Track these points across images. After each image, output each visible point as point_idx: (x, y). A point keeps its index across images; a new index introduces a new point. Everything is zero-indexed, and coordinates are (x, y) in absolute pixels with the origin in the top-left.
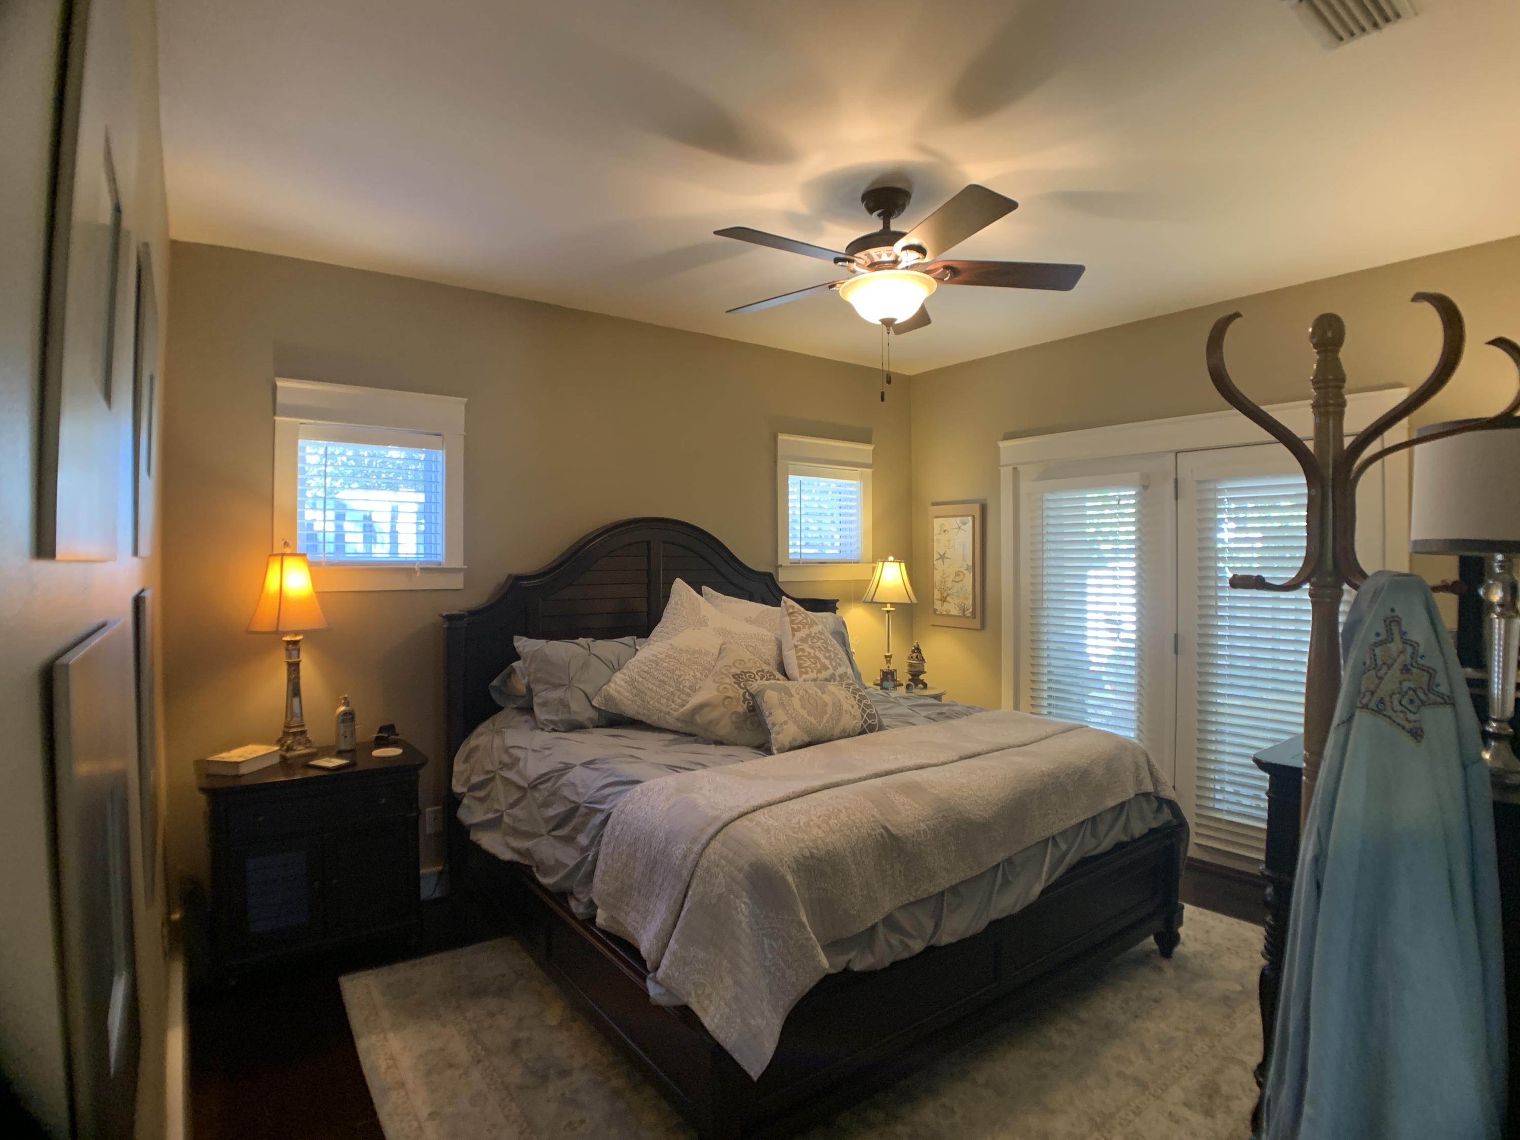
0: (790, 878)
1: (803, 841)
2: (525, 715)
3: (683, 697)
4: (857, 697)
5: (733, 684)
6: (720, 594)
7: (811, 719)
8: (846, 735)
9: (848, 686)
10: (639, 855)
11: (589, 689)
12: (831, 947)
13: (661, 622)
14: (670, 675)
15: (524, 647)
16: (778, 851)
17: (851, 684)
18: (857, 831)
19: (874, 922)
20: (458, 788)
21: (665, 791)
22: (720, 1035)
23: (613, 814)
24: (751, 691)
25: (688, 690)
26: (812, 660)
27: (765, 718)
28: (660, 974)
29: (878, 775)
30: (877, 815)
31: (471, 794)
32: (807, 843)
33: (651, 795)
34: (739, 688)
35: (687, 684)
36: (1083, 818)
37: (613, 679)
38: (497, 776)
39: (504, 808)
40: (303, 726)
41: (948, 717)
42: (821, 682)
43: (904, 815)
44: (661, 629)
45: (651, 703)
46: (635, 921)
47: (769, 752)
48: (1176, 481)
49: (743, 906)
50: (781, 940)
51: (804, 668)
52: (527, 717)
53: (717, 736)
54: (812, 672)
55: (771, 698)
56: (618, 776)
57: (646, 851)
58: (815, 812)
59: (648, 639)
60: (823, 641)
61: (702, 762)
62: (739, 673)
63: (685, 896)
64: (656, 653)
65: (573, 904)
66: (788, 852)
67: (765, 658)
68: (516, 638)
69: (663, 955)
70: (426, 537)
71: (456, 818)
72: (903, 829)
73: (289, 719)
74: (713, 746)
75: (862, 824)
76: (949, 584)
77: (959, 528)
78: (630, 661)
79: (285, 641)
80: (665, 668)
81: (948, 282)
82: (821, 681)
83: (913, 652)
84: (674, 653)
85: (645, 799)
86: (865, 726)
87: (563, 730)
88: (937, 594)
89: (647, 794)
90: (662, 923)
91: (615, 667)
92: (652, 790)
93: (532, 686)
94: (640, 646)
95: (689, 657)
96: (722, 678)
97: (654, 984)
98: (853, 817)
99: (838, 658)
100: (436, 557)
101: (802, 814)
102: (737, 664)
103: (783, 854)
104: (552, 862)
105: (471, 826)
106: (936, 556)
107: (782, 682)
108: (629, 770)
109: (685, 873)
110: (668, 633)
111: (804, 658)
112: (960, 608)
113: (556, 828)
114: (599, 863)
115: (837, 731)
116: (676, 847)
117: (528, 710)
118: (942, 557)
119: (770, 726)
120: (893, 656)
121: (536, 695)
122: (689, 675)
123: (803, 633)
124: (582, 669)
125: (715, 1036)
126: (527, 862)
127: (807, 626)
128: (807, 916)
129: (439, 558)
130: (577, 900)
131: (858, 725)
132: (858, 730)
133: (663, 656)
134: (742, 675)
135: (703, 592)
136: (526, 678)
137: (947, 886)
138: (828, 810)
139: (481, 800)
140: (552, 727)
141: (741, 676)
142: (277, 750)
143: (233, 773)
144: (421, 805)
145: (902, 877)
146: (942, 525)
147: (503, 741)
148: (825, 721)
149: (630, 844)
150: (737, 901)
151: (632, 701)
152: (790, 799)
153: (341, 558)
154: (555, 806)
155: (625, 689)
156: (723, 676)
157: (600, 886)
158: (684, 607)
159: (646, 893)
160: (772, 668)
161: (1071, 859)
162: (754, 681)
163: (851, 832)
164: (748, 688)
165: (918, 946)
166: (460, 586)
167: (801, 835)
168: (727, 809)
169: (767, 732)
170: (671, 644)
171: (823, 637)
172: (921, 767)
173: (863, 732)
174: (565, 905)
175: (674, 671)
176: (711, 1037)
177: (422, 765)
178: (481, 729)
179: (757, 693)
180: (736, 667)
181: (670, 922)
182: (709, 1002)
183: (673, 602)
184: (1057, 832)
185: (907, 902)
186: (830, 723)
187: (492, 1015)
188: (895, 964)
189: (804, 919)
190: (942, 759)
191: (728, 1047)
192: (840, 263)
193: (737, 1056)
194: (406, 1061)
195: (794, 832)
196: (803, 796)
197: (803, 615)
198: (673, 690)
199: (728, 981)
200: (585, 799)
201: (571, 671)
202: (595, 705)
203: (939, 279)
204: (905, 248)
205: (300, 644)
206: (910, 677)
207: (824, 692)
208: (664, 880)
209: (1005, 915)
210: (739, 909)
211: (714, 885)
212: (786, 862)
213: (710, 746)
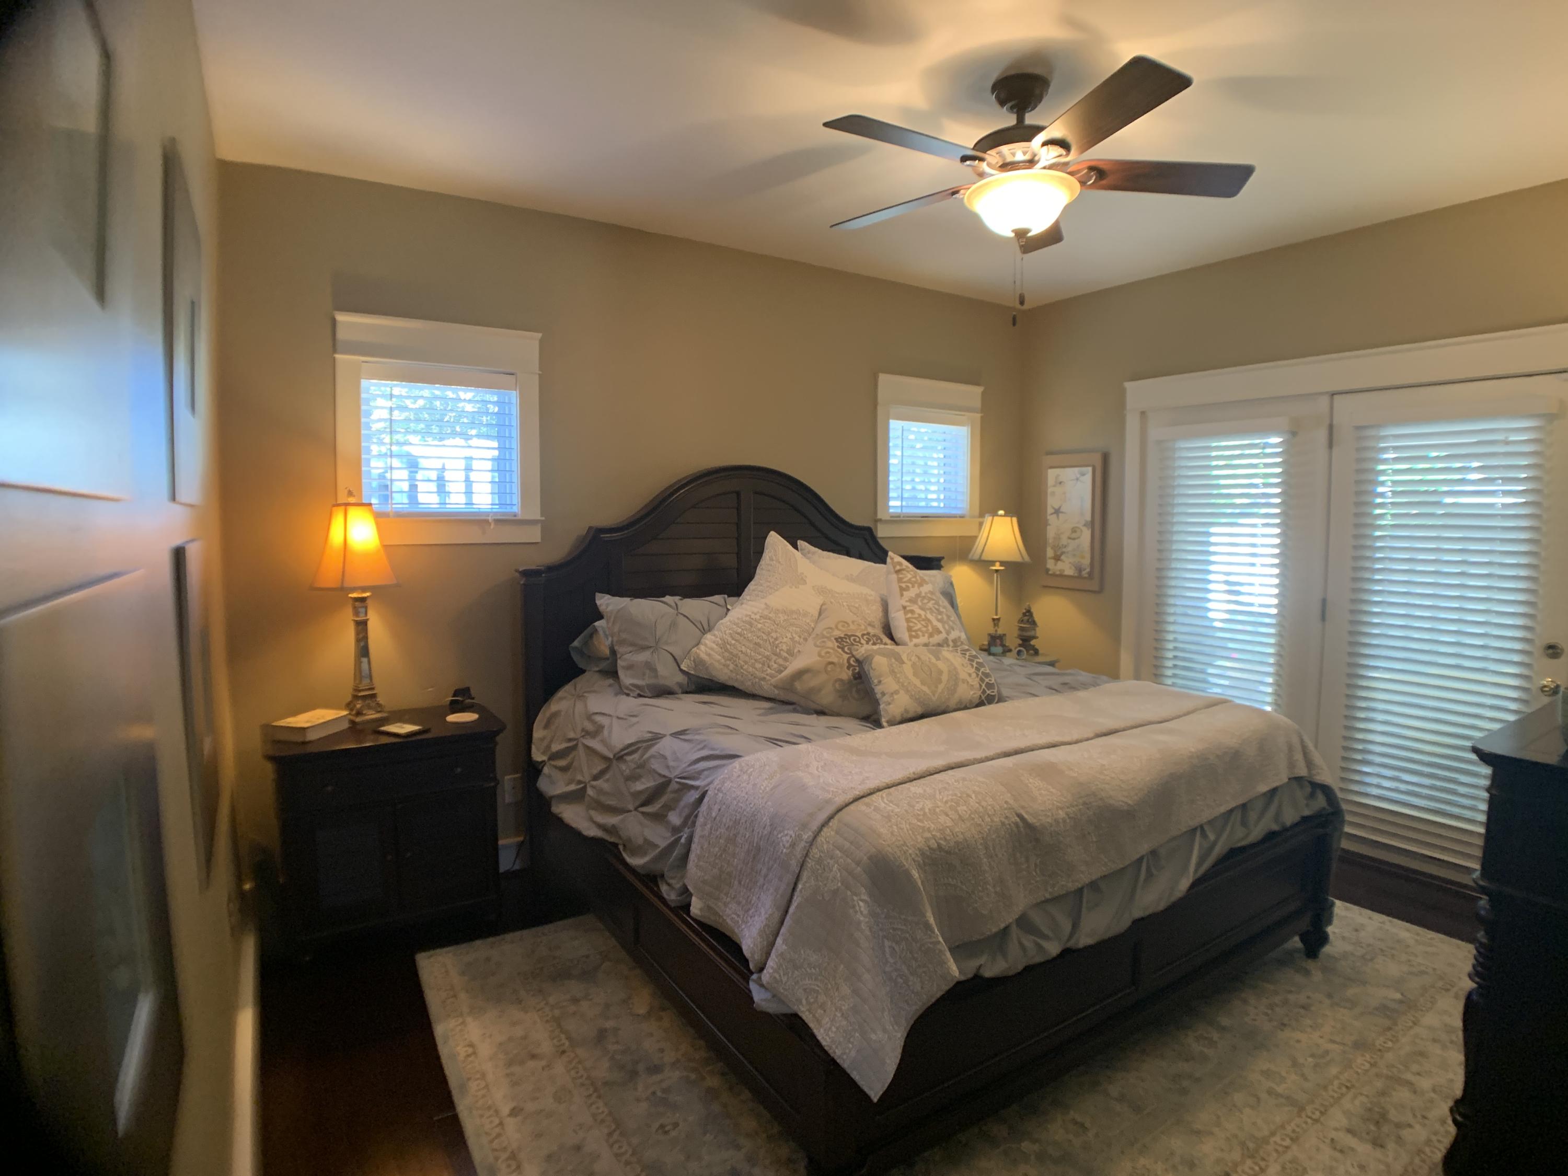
0: (915, 874)
1: (929, 830)
2: (608, 678)
3: (780, 661)
4: (975, 664)
5: (836, 648)
6: (817, 549)
7: (925, 689)
8: (962, 706)
9: (964, 652)
10: (739, 840)
11: (677, 652)
12: (960, 950)
13: (754, 580)
14: (765, 637)
15: (607, 605)
16: (902, 842)
17: (968, 650)
18: (989, 820)
19: (1007, 923)
20: (538, 756)
21: (767, 768)
22: (837, 1051)
23: (709, 792)
24: (857, 657)
25: (785, 655)
26: (923, 623)
27: (873, 686)
28: (766, 976)
29: (1007, 755)
30: (1011, 802)
31: (553, 763)
32: (933, 833)
33: (751, 772)
34: (842, 653)
35: (784, 647)
36: (1233, 804)
37: (703, 640)
38: (580, 745)
39: (587, 778)
40: (373, 689)
41: (1073, 688)
42: (934, 648)
43: (1040, 801)
44: (754, 587)
45: (744, 668)
46: (736, 914)
47: (878, 724)
48: (1331, 427)
49: (861, 904)
50: (904, 943)
51: (914, 631)
52: (611, 681)
53: (818, 704)
54: (924, 636)
55: (880, 665)
56: (713, 749)
57: (747, 836)
58: (941, 797)
59: (741, 598)
60: (933, 602)
61: (804, 735)
62: (842, 636)
63: (794, 889)
64: (750, 613)
65: (664, 888)
66: (912, 843)
67: (869, 620)
68: (598, 595)
69: (768, 954)
70: (500, 488)
71: (537, 790)
72: (1040, 818)
73: (357, 682)
74: (815, 716)
75: (995, 811)
76: (1064, 541)
77: (1077, 479)
78: (721, 621)
79: (351, 598)
80: (759, 630)
81: (1093, 186)
82: (933, 646)
83: (1024, 614)
84: (770, 613)
85: (745, 777)
86: (983, 697)
87: (650, 695)
88: (1050, 553)
89: (747, 770)
90: (767, 919)
91: (706, 629)
92: (753, 766)
93: (616, 648)
94: (732, 605)
95: (786, 617)
96: (824, 642)
97: (758, 987)
98: (984, 804)
99: (951, 621)
100: (512, 508)
101: (926, 799)
102: (840, 626)
103: (907, 846)
104: (640, 841)
105: (552, 797)
106: (1050, 510)
107: (890, 646)
108: (727, 743)
109: (794, 865)
110: (762, 592)
111: (914, 620)
112: (1075, 567)
113: (644, 804)
114: (693, 846)
115: (952, 703)
116: (782, 834)
117: (612, 673)
118: (1057, 512)
119: (879, 696)
120: (1001, 619)
121: (620, 658)
122: (786, 637)
123: (912, 593)
124: (670, 629)
125: (830, 1052)
126: (612, 840)
127: (916, 585)
128: (934, 917)
129: (516, 509)
130: (669, 884)
131: (975, 696)
132: (977, 701)
133: (758, 617)
134: (846, 639)
135: (799, 547)
136: (610, 639)
137: (1087, 881)
138: (956, 795)
139: (564, 769)
140: (638, 692)
141: (844, 640)
142: (347, 715)
143: (301, 739)
144: (499, 777)
145: (1038, 872)
146: (1058, 476)
147: (586, 706)
148: (940, 690)
149: (729, 827)
150: (855, 898)
151: (724, 665)
152: (911, 780)
153: (414, 510)
154: (643, 780)
155: (716, 653)
156: (825, 640)
157: (694, 871)
158: (779, 562)
159: (748, 884)
160: (878, 631)
161: (1219, 850)
162: (860, 645)
163: (983, 821)
164: (854, 653)
165: (1053, 949)
166: (537, 538)
167: (927, 824)
168: (840, 792)
169: (876, 703)
170: (766, 604)
171: (934, 598)
172: (1054, 746)
173: (981, 704)
174: (655, 889)
175: (769, 634)
176: (826, 1052)
177: (497, 733)
178: (561, 693)
179: (864, 659)
180: (840, 630)
181: (777, 916)
182: (822, 1012)
183: (768, 557)
184: (1205, 821)
185: (1043, 899)
186: (946, 693)
187: (575, 1001)
188: (1028, 969)
189: (932, 920)
190: (1075, 737)
191: (845, 1064)
192: (968, 163)
193: (855, 1075)
194: (485, 1049)
195: (919, 820)
196: (924, 777)
197: (912, 573)
198: (768, 654)
199: (846, 990)
200: (675, 774)
201: (657, 633)
202: (684, 669)
203: (1083, 183)
204: (1045, 144)
205: (368, 601)
206: (1021, 642)
207: (938, 659)
208: (769, 869)
209: (1147, 913)
210: (857, 908)
211: (828, 879)
212: (910, 854)
213: (811, 716)
